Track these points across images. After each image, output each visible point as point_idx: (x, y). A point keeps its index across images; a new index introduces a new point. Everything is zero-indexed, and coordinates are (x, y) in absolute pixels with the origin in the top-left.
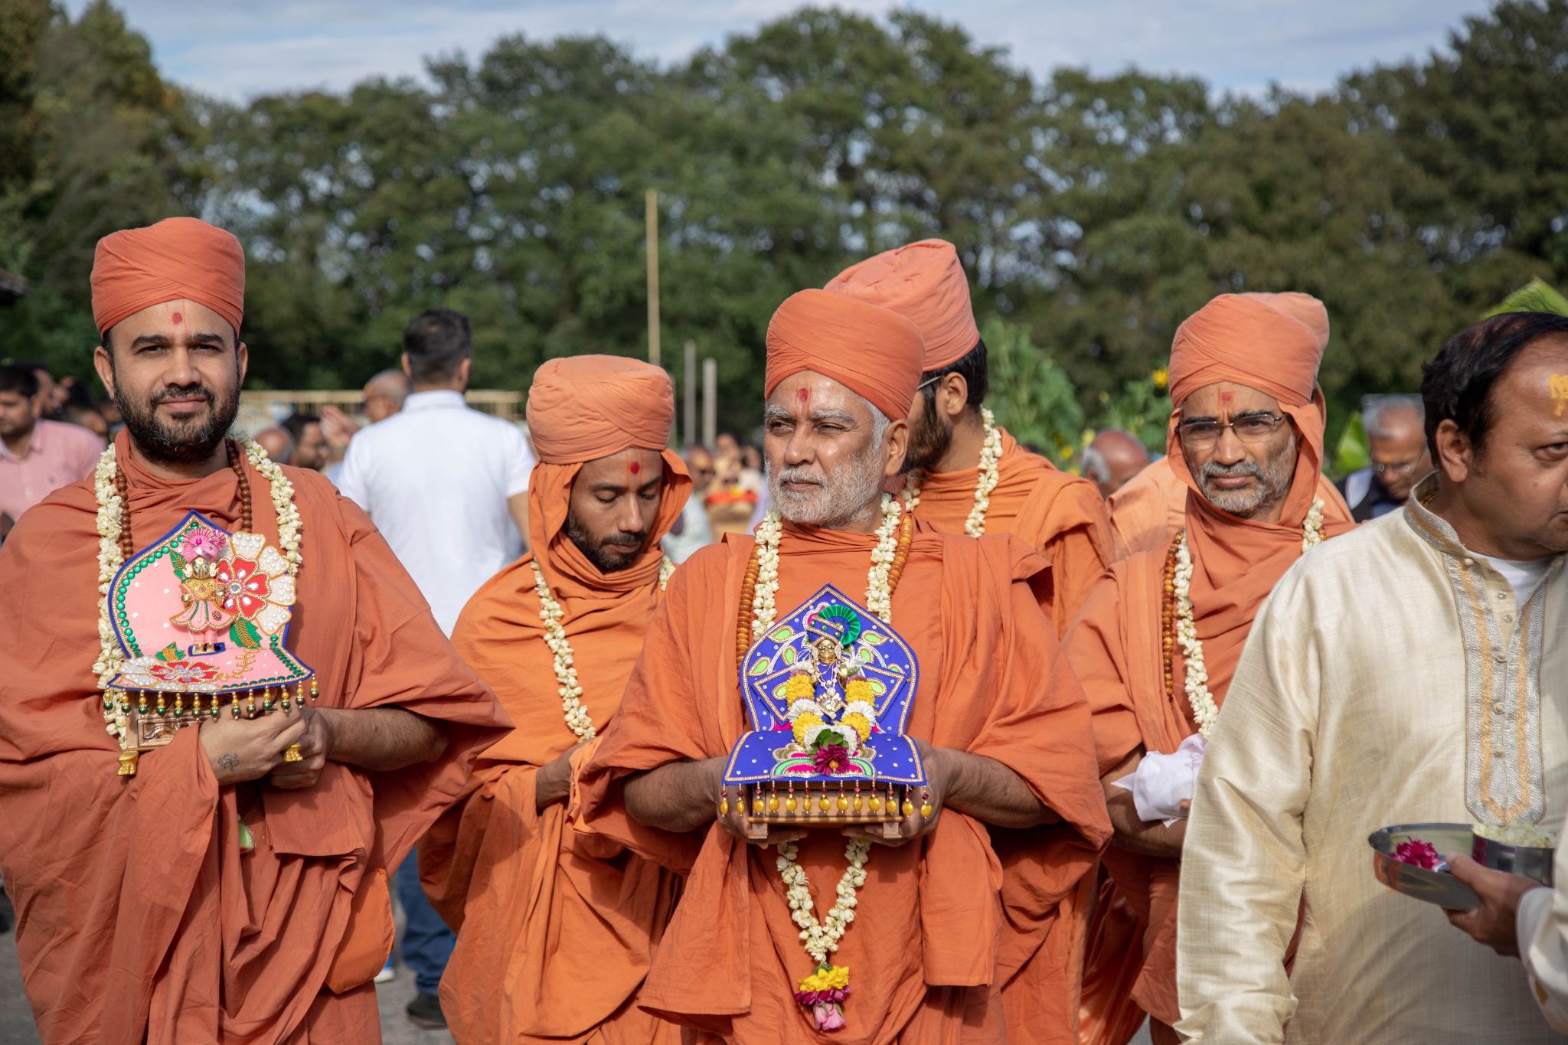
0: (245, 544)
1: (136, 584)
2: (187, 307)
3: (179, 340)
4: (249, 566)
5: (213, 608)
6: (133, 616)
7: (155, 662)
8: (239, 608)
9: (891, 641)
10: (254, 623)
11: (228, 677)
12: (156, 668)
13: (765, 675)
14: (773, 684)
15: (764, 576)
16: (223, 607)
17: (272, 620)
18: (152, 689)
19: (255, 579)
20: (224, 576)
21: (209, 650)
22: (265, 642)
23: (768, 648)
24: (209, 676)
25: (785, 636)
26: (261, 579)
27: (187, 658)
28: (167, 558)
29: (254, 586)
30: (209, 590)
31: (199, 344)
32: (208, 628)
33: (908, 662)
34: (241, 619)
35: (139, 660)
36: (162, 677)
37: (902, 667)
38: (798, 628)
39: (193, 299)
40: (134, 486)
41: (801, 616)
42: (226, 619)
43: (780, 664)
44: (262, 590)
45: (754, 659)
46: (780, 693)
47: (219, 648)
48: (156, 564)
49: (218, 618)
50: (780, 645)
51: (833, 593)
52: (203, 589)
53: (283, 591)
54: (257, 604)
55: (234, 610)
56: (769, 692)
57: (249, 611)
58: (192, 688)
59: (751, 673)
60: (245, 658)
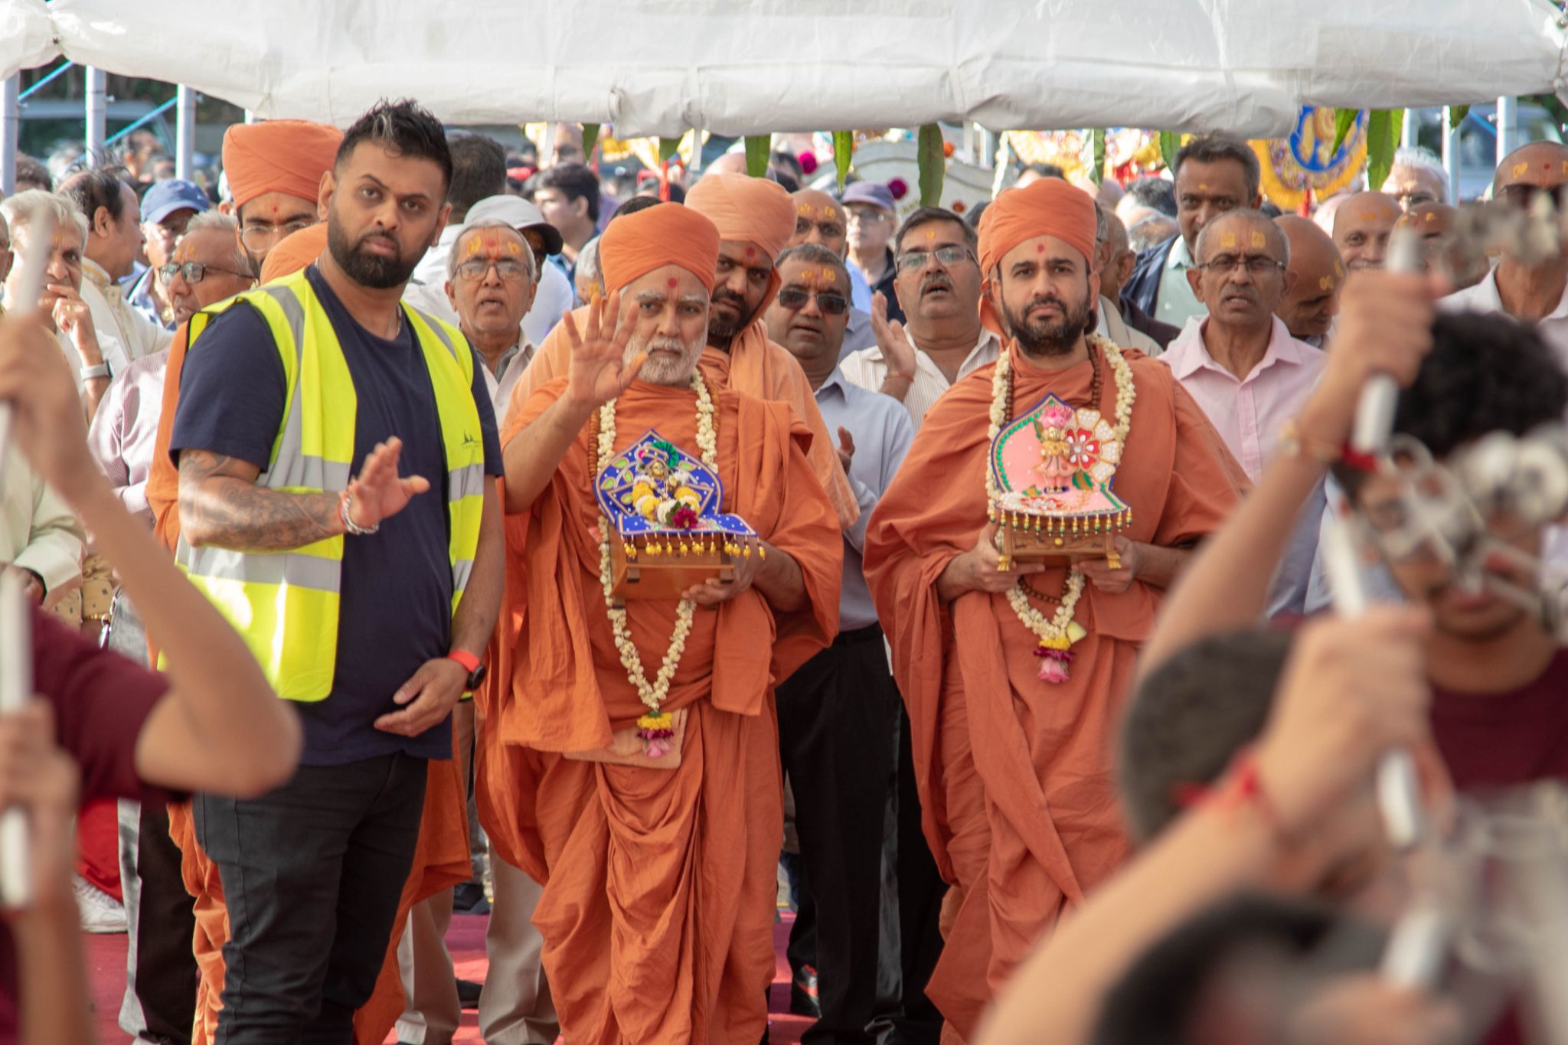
0: (1087, 418)
1: (1010, 441)
2: (1047, 240)
3: (1041, 264)
4: (1088, 434)
5: (1061, 461)
6: (1007, 464)
7: (1021, 496)
8: (1080, 463)
9: (700, 468)
10: (1090, 474)
11: (1071, 508)
12: (1023, 500)
13: (612, 489)
14: (619, 495)
15: (604, 426)
16: (1069, 461)
17: (1102, 472)
18: (1021, 512)
19: (1091, 443)
20: (1070, 439)
21: (1058, 491)
22: (1097, 486)
23: (611, 471)
24: (1059, 506)
25: (623, 464)
26: (1096, 443)
27: (1043, 495)
28: (1031, 425)
29: (1091, 448)
30: (1059, 448)
31: (1058, 267)
32: (1058, 475)
33: (713, 481)
34: (1081, 471)
35: (1011, 494)
36: (1028, 505)
37: (710, 484)
38: (632, 459)
39: (1053, 235)
40: (1020, 376)
41: (633, 451)
42: (1071, 470)
43: (622, 482)
44: (1096, 451)
45: (602, 479)
46: (626, 499)
47: (1065, 489)
48: (1024, 429)
49: (1065, 468)
50: (620, 470)
51: (655, 436)
52: (1055, 448)
53: (1111, 452)
54: (1092, 460)
55: (1076, 464)
56: (618, 498)
57: (1086, 465)
58: (1048, 513)
59: (602, 487)
60: (1083, 497)
